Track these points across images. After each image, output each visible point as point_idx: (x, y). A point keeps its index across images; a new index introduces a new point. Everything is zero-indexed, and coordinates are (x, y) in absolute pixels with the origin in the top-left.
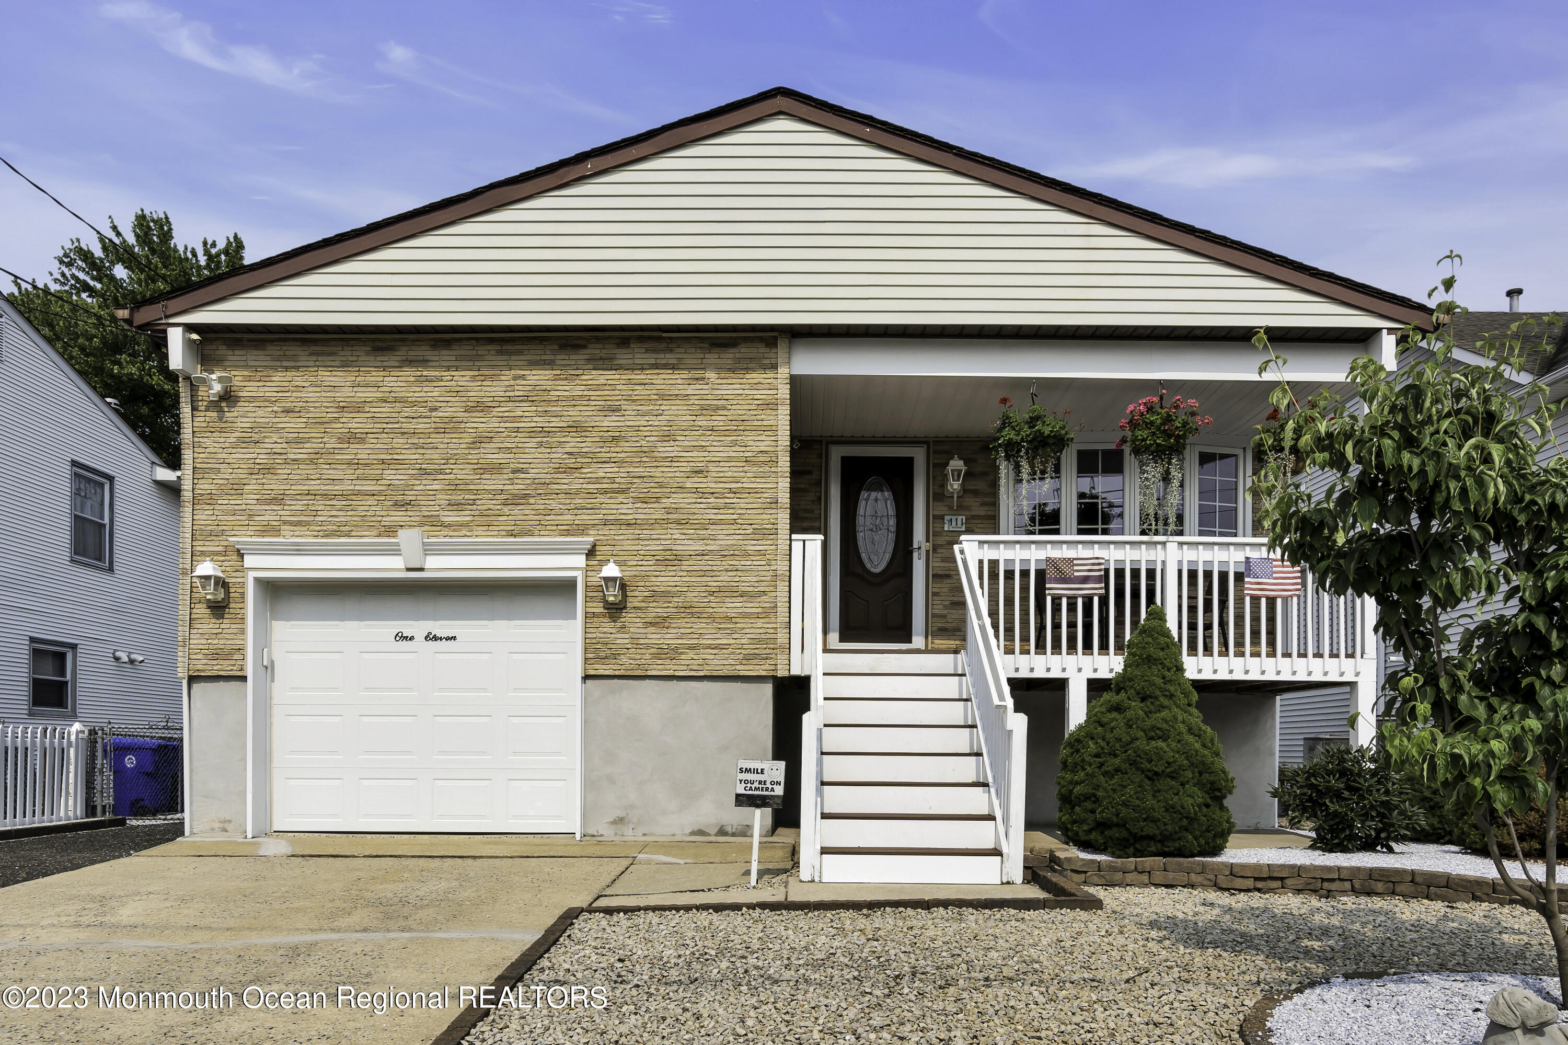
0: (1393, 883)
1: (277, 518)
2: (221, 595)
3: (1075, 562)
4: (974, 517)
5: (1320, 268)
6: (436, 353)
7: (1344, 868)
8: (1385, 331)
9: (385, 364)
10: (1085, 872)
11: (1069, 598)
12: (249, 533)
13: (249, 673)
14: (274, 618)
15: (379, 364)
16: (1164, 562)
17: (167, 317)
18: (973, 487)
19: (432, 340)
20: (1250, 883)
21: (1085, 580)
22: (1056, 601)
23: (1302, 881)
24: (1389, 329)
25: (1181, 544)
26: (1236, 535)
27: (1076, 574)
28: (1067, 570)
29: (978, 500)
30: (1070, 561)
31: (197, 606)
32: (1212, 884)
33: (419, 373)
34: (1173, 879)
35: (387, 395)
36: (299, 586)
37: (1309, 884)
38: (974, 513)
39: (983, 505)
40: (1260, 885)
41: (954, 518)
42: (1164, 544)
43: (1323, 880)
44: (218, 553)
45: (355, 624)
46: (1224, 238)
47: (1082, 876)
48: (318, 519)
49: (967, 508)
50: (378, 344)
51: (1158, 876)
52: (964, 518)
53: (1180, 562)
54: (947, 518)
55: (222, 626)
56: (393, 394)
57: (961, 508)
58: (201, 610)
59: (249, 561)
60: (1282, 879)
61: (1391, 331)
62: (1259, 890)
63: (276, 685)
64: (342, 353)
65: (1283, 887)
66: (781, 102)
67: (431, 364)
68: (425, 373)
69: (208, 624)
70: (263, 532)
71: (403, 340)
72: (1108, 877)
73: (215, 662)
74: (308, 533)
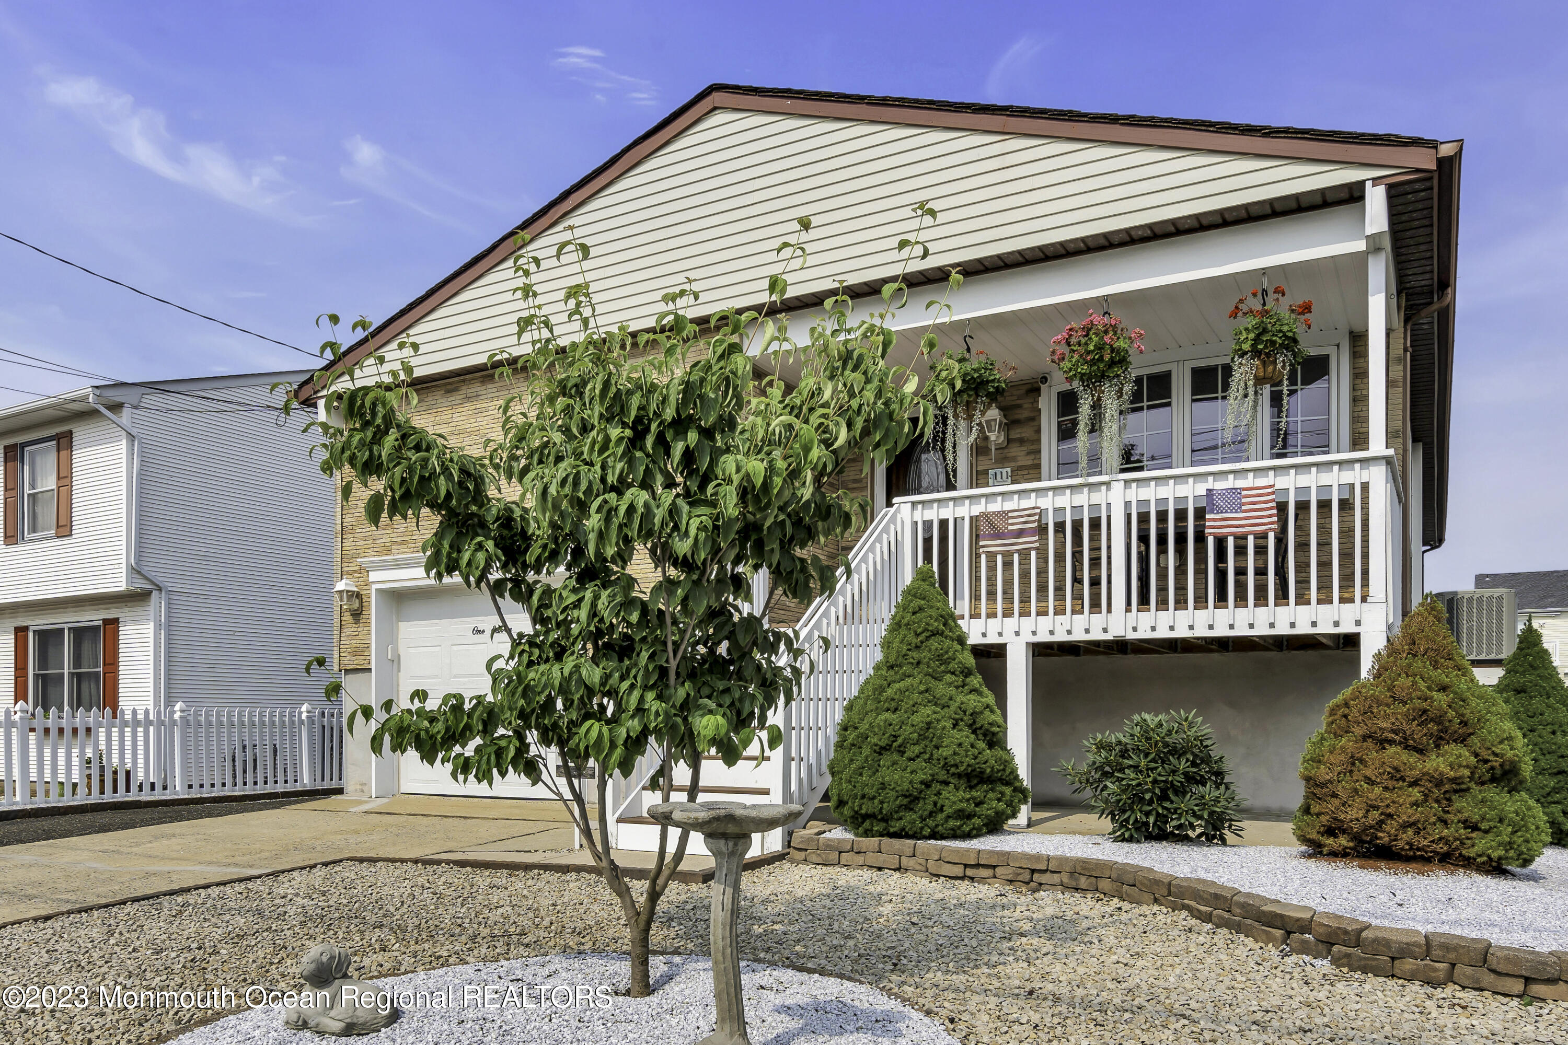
0: (1096, 877)
1: (389, 540)
2: (356, 605)
3: (1010, 514)
4: (1020, 468)
5: (1273, 125)
6: (484, 388)
7: (1053, 858)
8: (1369, 184)
9: (453, 403)
10: (806, 850)
11: (1004, 554)
12: (374, 554)
13: (373, 666)
14: (399, 620)
15: (449, 404)
16: (1109, 505)
17: (316, 393)
18: (1018, 436)
19: (482, 377)
20: (958, 871)
21: (1020, 533)
22: (992, 557)
23: (1010, 870)
24: (1374, 179)
25: (1127, 482)
26: (1328, 453)
27: (1010, 528)
28: (1000, 524)
29: (1025, 448)
30: (1004, 514)
31: (346, 614)
32: (924, 869)
33: (474, 407)
34: (884, 861)
35: (454, 429)
36: (414, 593)
37: (1019, 874)
38: (1020, 464)
39: (1028, 453)
40: (970, 872)
41: (998, 471)
42: (1108, 484)
43: (1033, 871)
44: (355, 572)
45: (445, 622)
46: (1152, 118)
47: (803, 854)
48: (414, 537)
49: (1014, 459)
50: (449, 387)
51: (872, 858)
52: (1009, 470)
53: (1127, 504)
54: (991, 472)
55: (359, 629)
56: (458, 428)
57: (1002, 460)
58: (347, 617)
59: (373, 576)
60: (994, 867)
61: (1376, 181)
62: (972, 879)
63: (401, 674)
64: (426, 399)
65: (995, 877)
66: (717, 98)
67: (482, 397)
68: (478, 406)
69: (350, 629)
70: (381, 553)
71: (464, 381)
72: (824, 856)
73: (354, 658)
74: (408, 550)
